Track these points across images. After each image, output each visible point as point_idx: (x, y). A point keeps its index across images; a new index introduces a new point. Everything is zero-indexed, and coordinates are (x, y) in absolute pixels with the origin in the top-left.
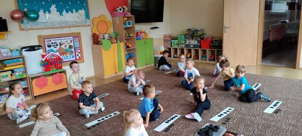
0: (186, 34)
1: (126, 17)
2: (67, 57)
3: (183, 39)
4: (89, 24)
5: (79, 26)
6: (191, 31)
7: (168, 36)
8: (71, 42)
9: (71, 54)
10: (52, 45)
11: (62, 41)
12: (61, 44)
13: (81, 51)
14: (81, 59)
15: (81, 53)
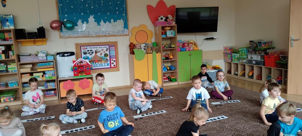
0: (249, 48)
1: (169, 27)
2: (102, 64)
3: (245, 52)
4: (127, 33)
5: (116, 36)
6: (255, 43)
7: (229, 49)
8: (107, 51)
9: (106, 62)
10: (88, 52)
11: (98, 49)
12: (96, 52)
13: (117, 60)
14: (116, 67)
15: (117, 61)
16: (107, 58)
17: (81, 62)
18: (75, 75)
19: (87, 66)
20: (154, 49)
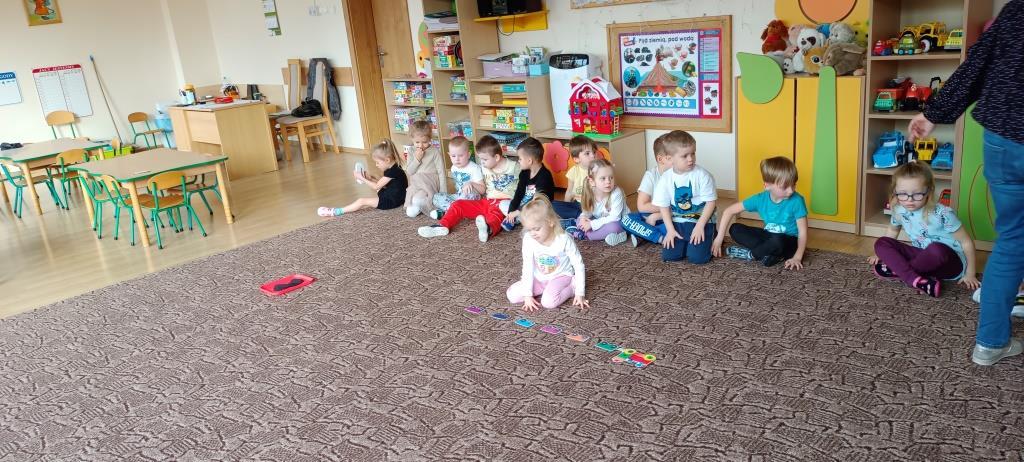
2: (675, 100)
8: (692, 53)
9: (687, 94)
10: (638, 55)
12: (659, 59)
13: (724, 92)
14: (720, 116)
15: (722, 94)
16: (691, 79)
17: (587, 90)
18: (575, 128)
19: (601, 104)
20: (830, 55)
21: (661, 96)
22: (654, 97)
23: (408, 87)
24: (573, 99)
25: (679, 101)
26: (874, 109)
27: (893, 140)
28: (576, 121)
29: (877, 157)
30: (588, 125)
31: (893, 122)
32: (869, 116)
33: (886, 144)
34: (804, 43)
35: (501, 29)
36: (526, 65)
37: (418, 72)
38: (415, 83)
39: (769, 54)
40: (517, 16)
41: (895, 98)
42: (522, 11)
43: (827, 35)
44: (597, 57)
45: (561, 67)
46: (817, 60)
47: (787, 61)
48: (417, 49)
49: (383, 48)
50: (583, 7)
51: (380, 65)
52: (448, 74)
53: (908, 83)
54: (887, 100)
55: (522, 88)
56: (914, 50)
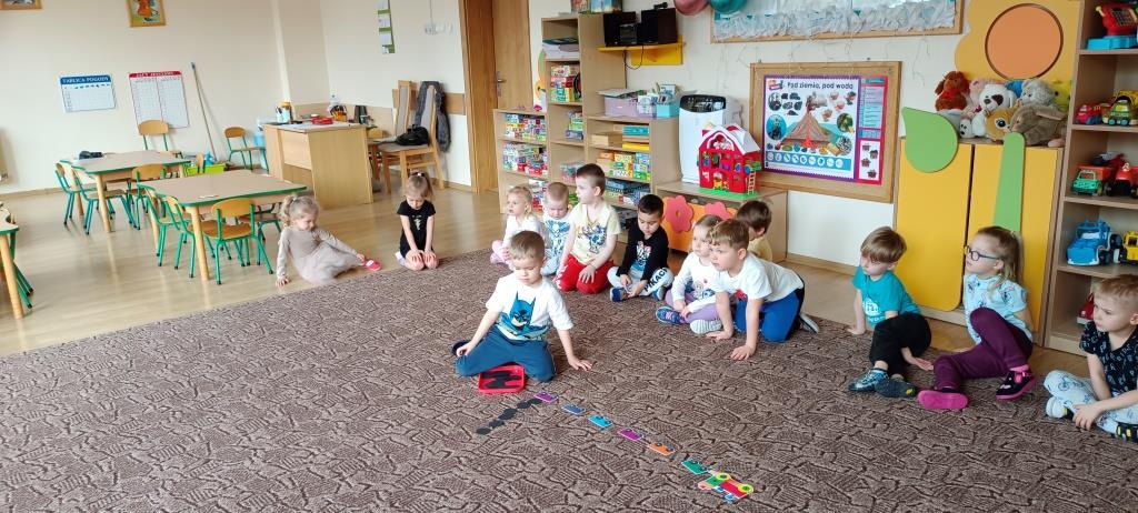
2: (826, 158)
8: (850, 103)
9: (840, 152)
10: (785, 101)
12: (810, 108)
13: (886, 152)
14: (880, 182)
16: (846, 135)
17: (720, 138)
18: (704, 183)
19: (736, 157)
20: (1019, 119)
21: (809, 152)
22: (800, 152)
23: (521, 121)
24: (702, 148)
25: (831, 160)
26: (1072, 191)
27: (1097, 231)
28: (704, 174)
29: (1072, 251)
30: (718, 180)
31: (1097, 208)
32: (1064, 199)
33: (1086, 236)
34: (987, 101)
35: (629, 61)
36: (653, 104)
37: (535, 103)
38: (529, 116)
39: (944, 112)
40: (646, 47)
41: (1101, 178)
42: (653, 43)
43: (1018, 93)
44: (736, 101)
45: (694, 110)
46: (1002, 124)
47: (965, 122)
48: (536, 78)
49: (500, 74)
50: (725, 42)
51: (497, 94)
52: (565, 109)
53: (1119, 161)
54: (1091, 180)
55: (645, 131)
56: (1128, 120)
